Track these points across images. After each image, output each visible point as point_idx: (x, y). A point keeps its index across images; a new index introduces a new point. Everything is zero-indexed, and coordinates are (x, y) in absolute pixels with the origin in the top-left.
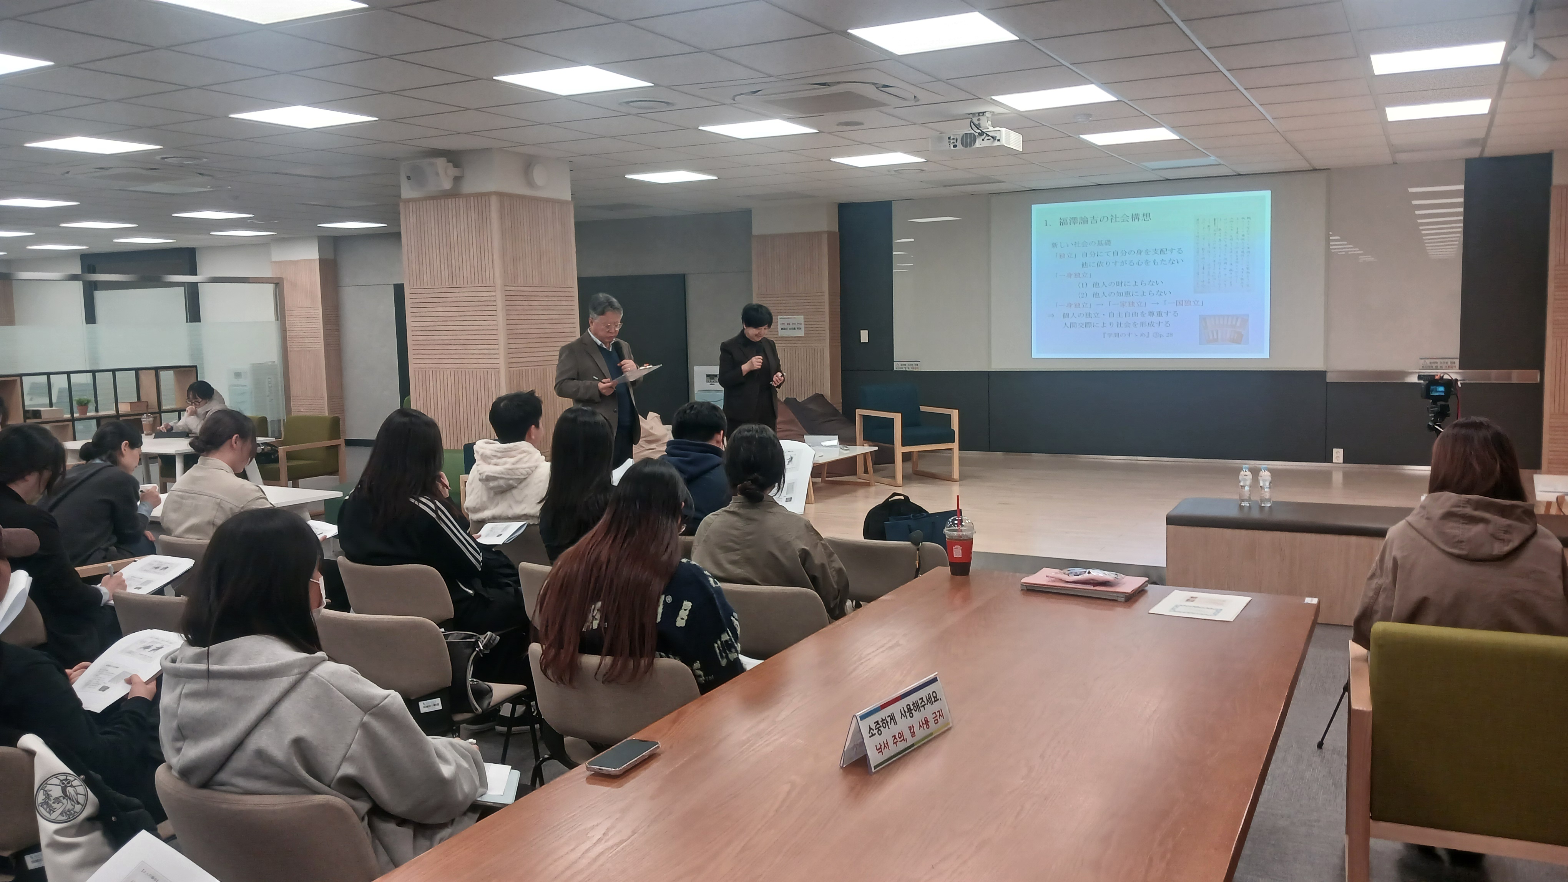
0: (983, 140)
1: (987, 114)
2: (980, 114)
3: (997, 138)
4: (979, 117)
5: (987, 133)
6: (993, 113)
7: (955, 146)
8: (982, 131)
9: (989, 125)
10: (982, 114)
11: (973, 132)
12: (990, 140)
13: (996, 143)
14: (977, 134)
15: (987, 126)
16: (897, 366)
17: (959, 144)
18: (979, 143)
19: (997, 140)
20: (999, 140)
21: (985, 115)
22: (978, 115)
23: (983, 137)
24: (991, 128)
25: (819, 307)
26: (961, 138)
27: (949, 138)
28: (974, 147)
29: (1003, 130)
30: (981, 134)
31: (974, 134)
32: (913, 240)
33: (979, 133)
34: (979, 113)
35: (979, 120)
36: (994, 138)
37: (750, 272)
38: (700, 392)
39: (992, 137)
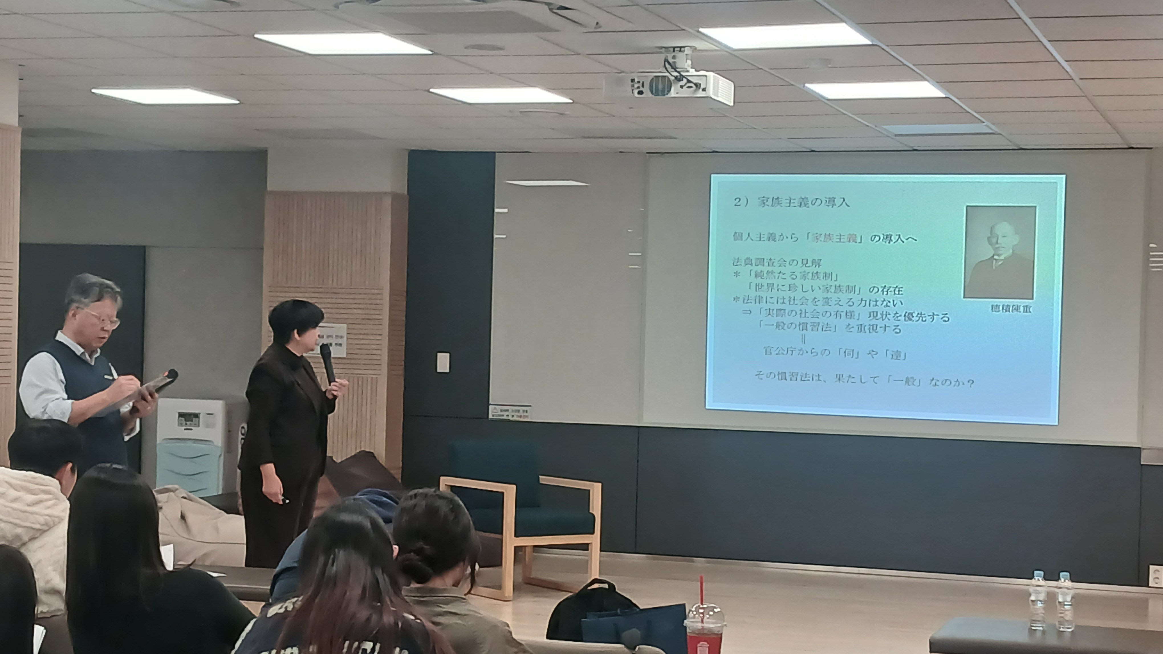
0: (682, 87)
1: (687, 51)
2: (676, 49)
3: (702, 87)
4: (674, 54)
5: (689, 78)
6: (694, 49)
7: (640, 93)
8: (681, 75)
9: (688, 66)
10: (679, 49)
11: (667, 74)
12: (692, 89)
13: (700, 93)
14: (673, 78)
15: (686, 67)
17: (646, 89)
18: (675, 91)
19: (701, 89)
20: (704, 90)
21: (684, 51)
22: (672, 50)
23: (682, 83)
24: (692, 72)
25: (373, 312)
26: (649, 81)
27: (633, 80)
28: (668, 96)
29: (711, 75)
30: (678, 79)
31: (669, 79)
33: (676, 77)
34: (674, 48)
35: (674, 57)
36: (697, 85)
37: (260, 249)
38: (165, 441)
39: (696, 84)
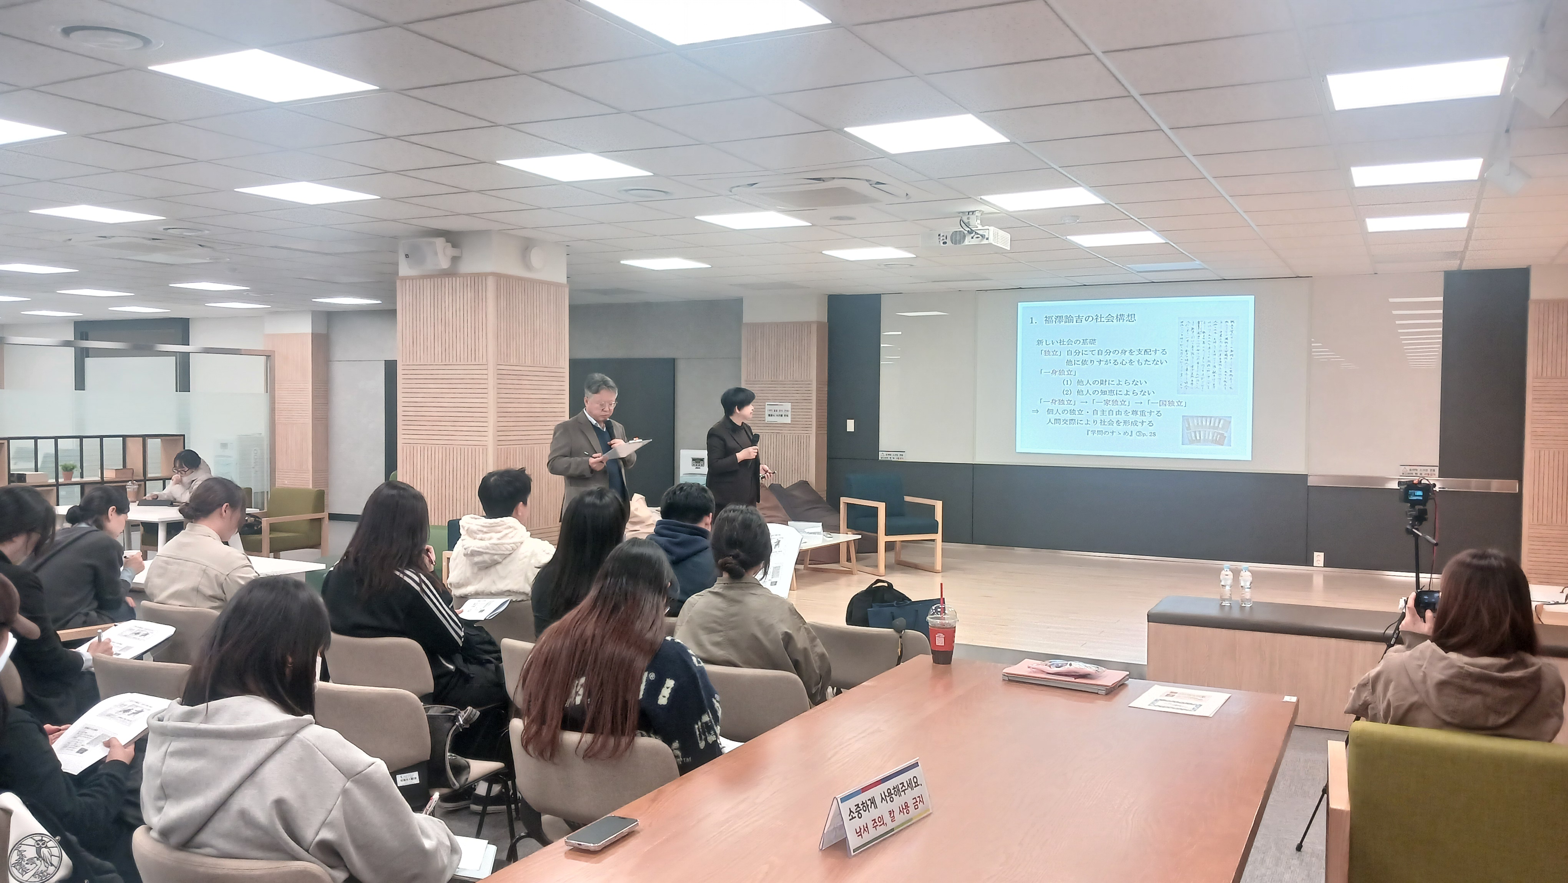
0: (972, 238)
1: (977, 214)
3: (986, 237)
4: (968, 216)
5: (976, 231)
6: (982, 213)
7: (945, 243)
8: (971, 229)
9: (978, 224)
10: (971, 213)
11: (962, 229)
12: (979, 239)
13: (985, 242)
14: (967, 232)
15: (976, 224)
16: (882, 456)
17: (948, 241)
19: (985, 239)
20: (987, 239)
21: (975, 214)
22: (967, 213)
23: (972, 235)
24: (980, 227)
25: (807, 395)
26: (950, 235)
27: (939, 235)
28: (964, 244)
29: (992, 228)
30: (970, 232)
31: (963, 232)
32: (900, 333)
34: (969, 212)
35: (968, 218)
36: (983, 236)
37: (740, 358)
38: (685, 475)
39: (982, 236)
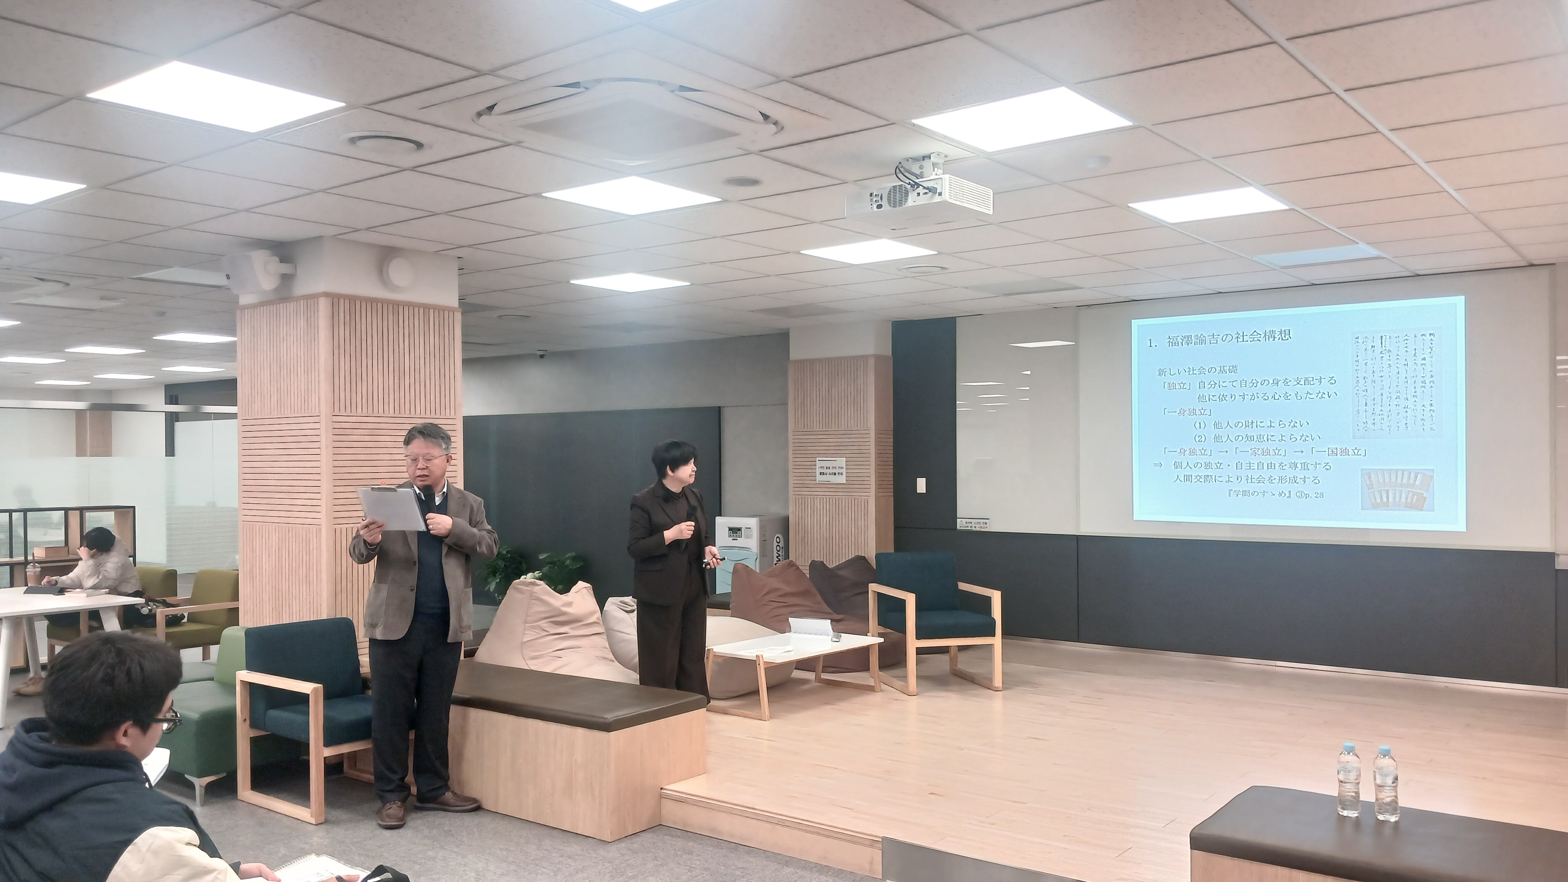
0: (919, 194)
7: (880, 206)
13: (937, 199)
18: (912, 200)
19: (937, 194)
20: (940, 194)
28: (906, 205)
